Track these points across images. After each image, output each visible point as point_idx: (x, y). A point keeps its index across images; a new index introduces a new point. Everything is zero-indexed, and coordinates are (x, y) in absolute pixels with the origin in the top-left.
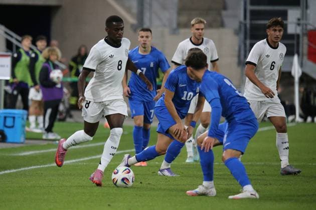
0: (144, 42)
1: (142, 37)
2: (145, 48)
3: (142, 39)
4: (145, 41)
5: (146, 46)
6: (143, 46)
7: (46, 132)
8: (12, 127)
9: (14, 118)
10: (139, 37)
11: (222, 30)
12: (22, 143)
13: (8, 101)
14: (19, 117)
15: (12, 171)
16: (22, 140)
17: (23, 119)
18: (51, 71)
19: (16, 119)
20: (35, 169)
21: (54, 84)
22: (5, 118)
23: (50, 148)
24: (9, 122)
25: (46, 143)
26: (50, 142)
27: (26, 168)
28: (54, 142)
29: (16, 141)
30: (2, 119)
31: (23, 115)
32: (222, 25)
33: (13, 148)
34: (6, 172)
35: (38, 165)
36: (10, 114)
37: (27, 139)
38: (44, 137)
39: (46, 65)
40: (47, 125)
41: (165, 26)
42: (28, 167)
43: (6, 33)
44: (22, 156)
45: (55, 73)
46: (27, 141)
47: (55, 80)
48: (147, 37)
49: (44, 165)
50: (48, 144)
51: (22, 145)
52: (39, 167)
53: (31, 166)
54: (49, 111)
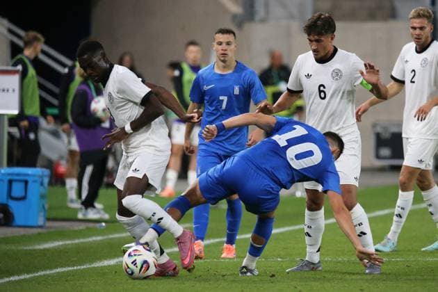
0: (223, 52)
1: (220, 44)
2: (224, 61)
3: (220, 47)
4: (226, 50)
5: (226, 59)
6: (222, 59)
7: (83, 207)
8: (23, 198)
9: (26, 182)
10: (215, 44)
11: (392, 24)
12: (40, 227)
13: (16, 153)
14: (35, 181)
15: (22, 277)
16: (41, 221)
17: (42, 184)
18: (92, 99)
19: (30, 185)
20: (64, 272)
21: (99, 121)
22: (10, 182)
23: (90, 236)
24: (18, 190)
25: (82, 226)
26: (91, 225)
27: (48, 272)
28: (98, 225)
29: (30, 223)
30: (5, 185)
31: (41, 177)
32: (393, 15)
33: (24, 236)
34: (12, 278)
35: (69, 266)
36: (18, 175)
37: (48, 219)
38: (80, 216)
39: (84, 87)
40: (84, 194)
41: (291, 17)
42: (51, 268)
43: (10, 31)
44: (40, 250)
45: (99, 101)
46: (49, 224)
47: (100, 114)
48: (228, 44)
49: (80, 265)
50: (88, 228)
51: (40, 230)
52: (70, 269)
53: (56, 267)
54: (89, 170)
